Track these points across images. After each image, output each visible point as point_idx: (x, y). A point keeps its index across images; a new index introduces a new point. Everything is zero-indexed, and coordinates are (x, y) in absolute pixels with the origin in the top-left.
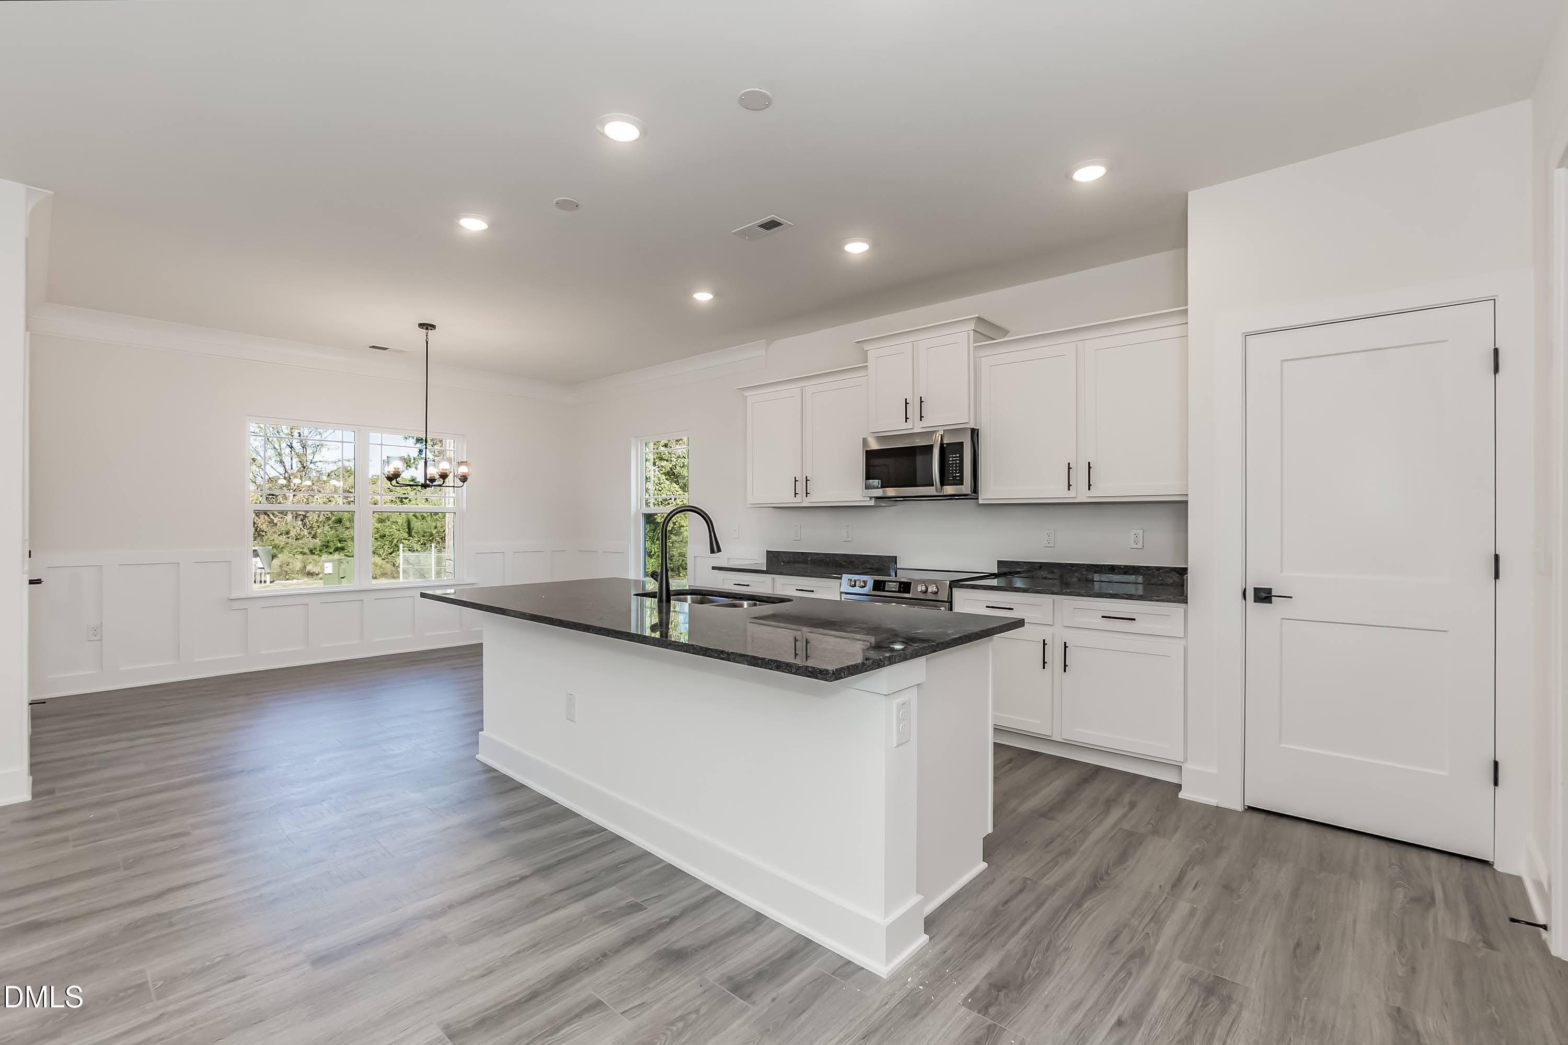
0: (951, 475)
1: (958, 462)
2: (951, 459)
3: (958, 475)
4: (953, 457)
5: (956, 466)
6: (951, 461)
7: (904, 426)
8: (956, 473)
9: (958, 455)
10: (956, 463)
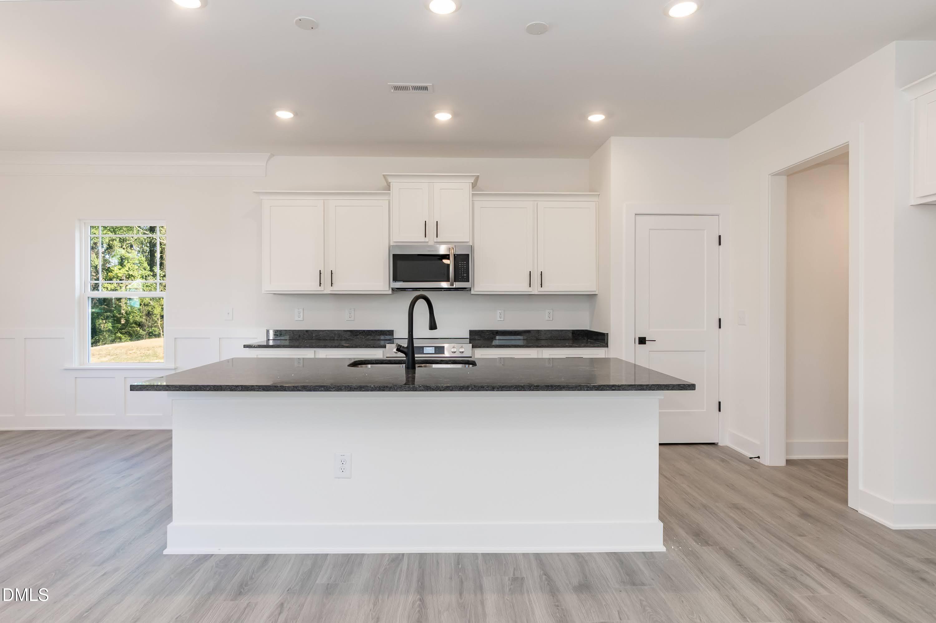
0: (460, 275)
1: (465, 267)
2: (460, 265)
3: (466, 275)
4: (461, 264)
5: (464, 270)
6: (460, 266)
7: (423, 239)
8: (464, 274)
9: (465, 263)
10: (464, 268)
